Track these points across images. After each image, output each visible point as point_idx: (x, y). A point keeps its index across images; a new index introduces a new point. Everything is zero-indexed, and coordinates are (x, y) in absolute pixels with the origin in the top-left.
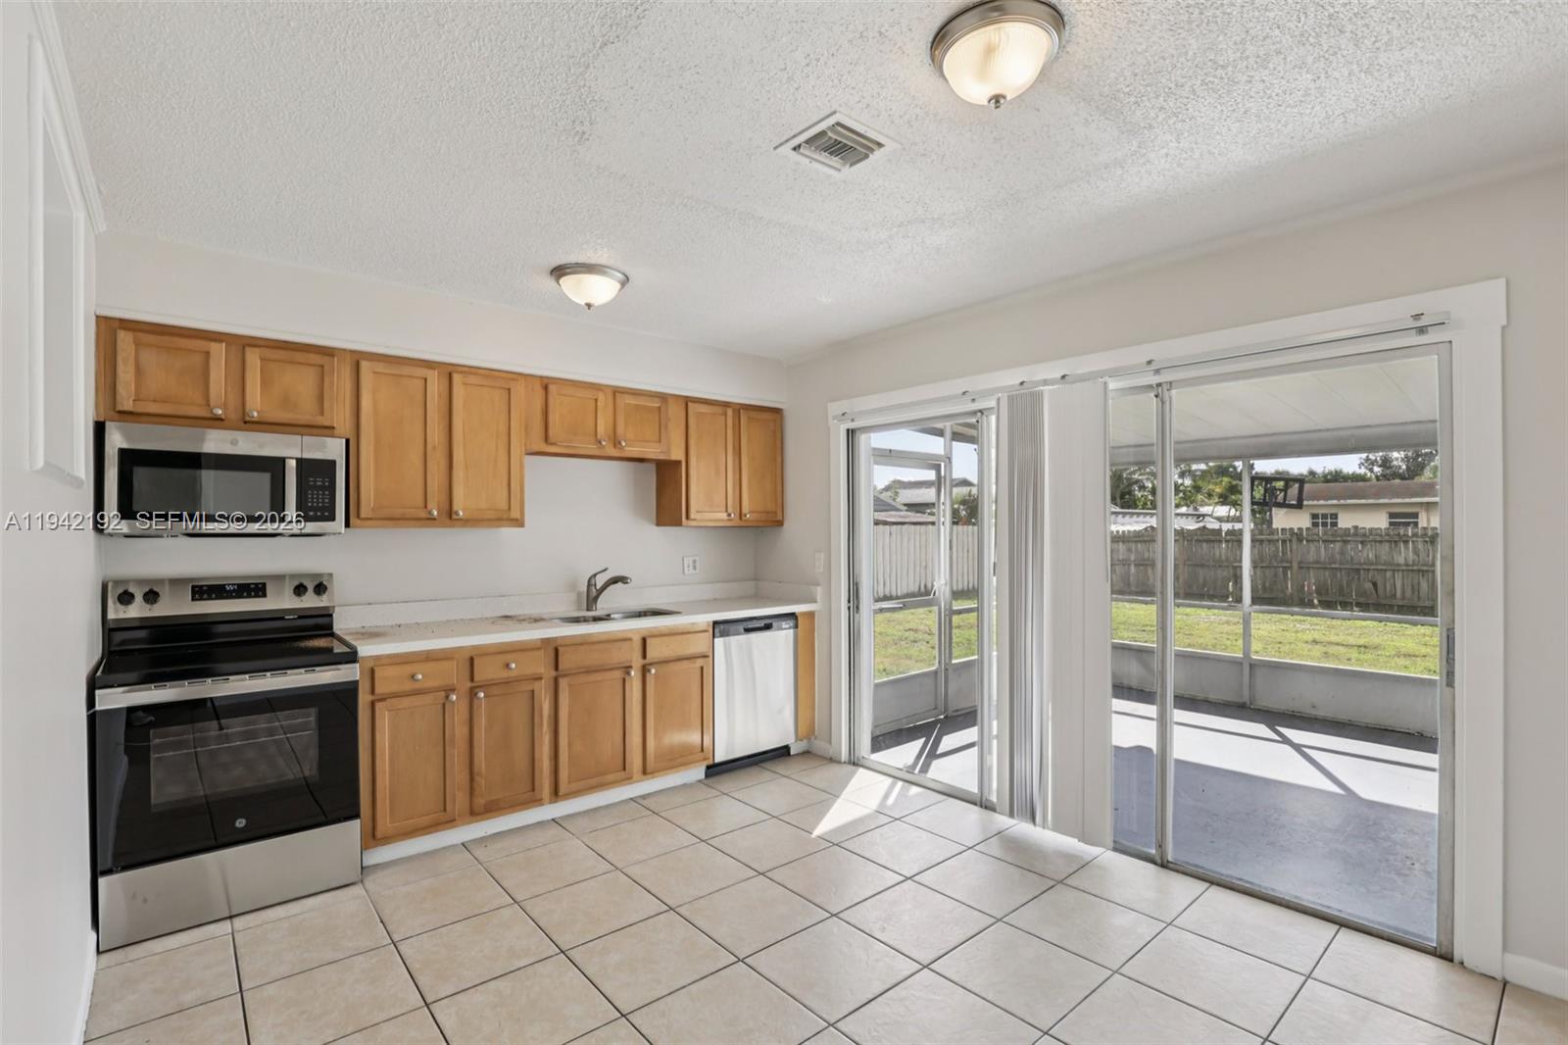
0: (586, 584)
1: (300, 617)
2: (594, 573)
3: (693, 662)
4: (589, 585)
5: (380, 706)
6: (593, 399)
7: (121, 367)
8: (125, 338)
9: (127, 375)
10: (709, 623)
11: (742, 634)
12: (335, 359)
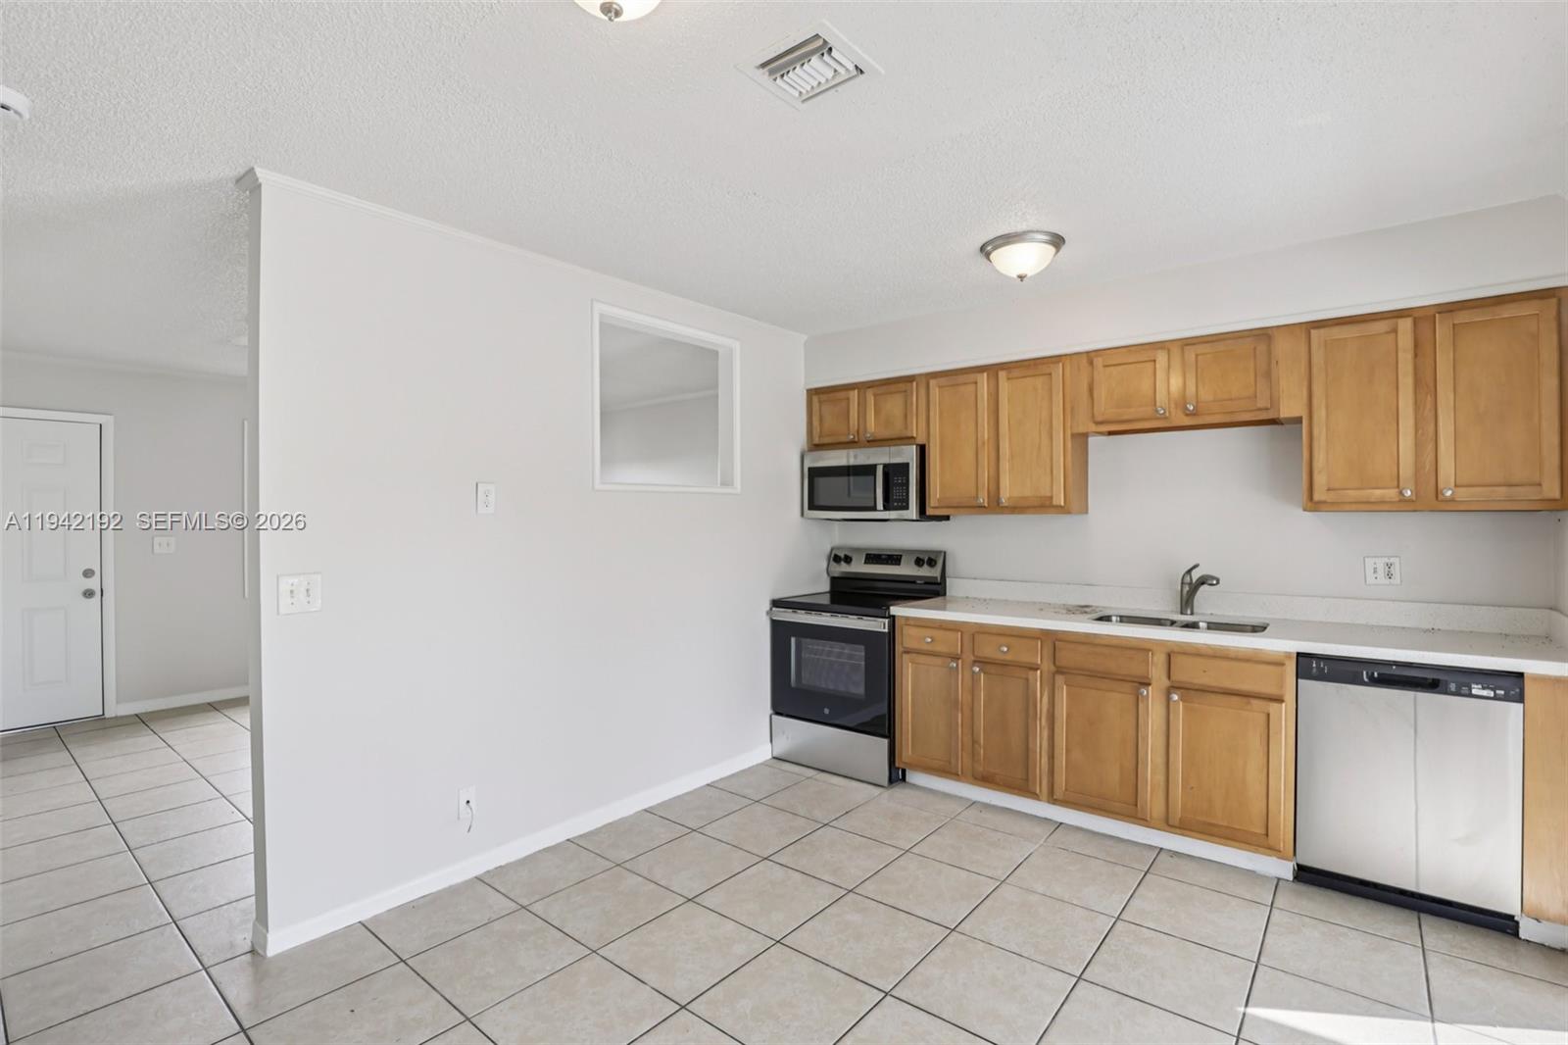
0: (1180, 582)
1: (926, 583)
2: (1189, 568)
3: (1249, 703)
4: (1182, 583)
5: (905, 656)
6: (1151, 361)
7: (814, 419)
8: (815, 399)
9: (816, 423)
10: (1288, 655)
11: (1362, 683)
12: (915, 384)
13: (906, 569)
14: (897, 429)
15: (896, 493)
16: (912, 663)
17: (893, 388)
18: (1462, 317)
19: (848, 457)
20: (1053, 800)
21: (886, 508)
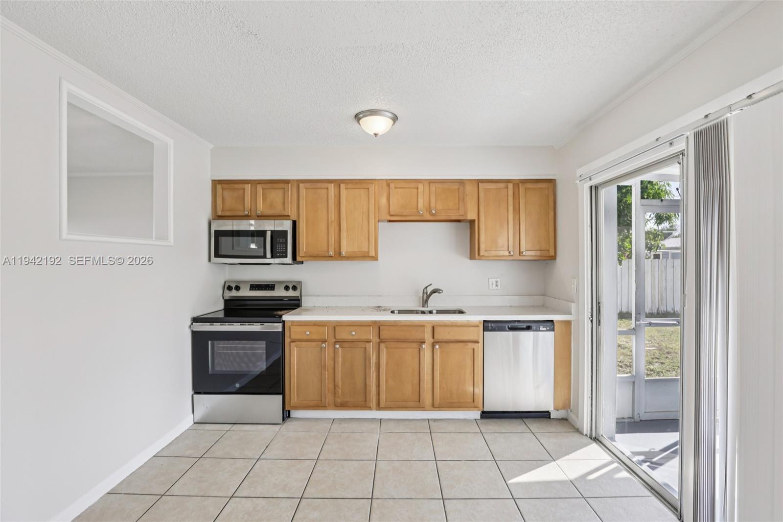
0: (422, 292)
1: (290, 300)
2: (425, 286)
3: (466, 345)
4: (423, 293)
5: (292, 344)
6: (415, 188)
7: (218, 199)
8: (219, 187)
9: (219, 201)
10: (480, 322)
12: (290, 184)
13: (279, 292)
14: (278, 210)
15: (279, 248)
16: (297, 347)
17: (275, 186)
19: (233, 225)
20: (379, 407)
21: (272, 257)
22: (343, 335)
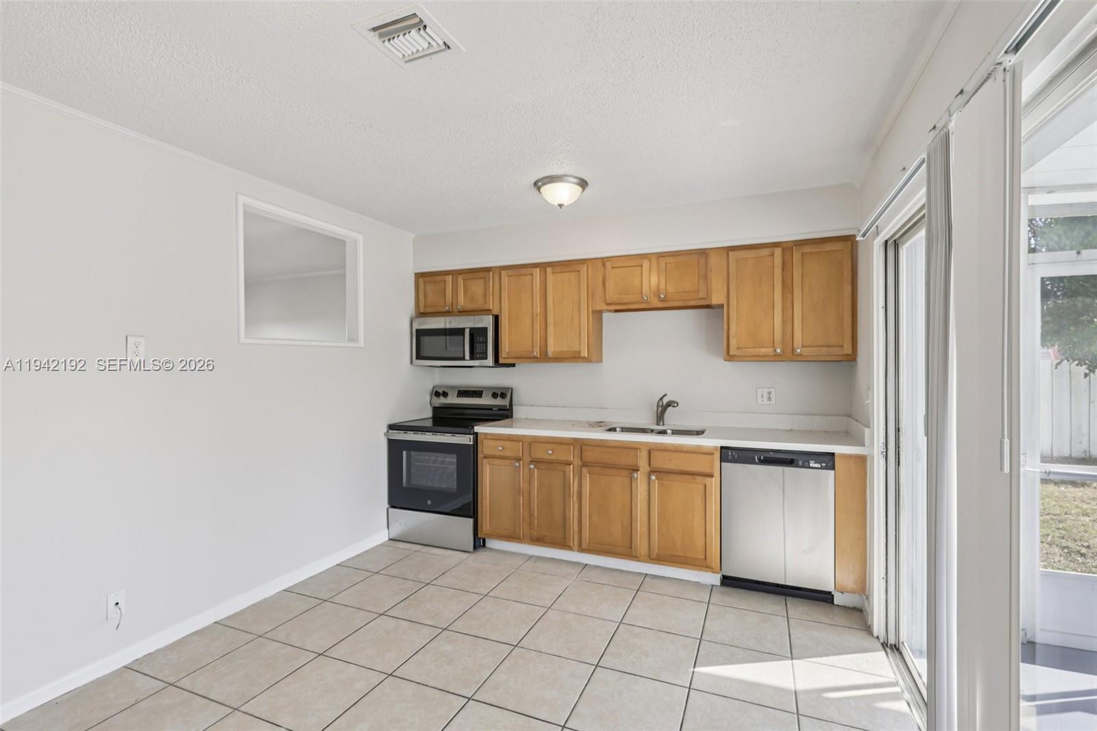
0: (656, 405)
1: (499, 410)
2: (660, 397)
3: (694, 479)
4: (658, 406)
5: (485, 460)
6: (639, 266)
7: (420, 294)
8: (421, 280)
9: (421, 297)
10: (715, 448)
11: (756, 463)
12: (491, 273)
13: (486, 401)
14: (479, 304)
15: (478, 348)
16: (490, 464)
17: (476, 275)
18: (807, 249)
19: (445, 322)
20: (581, 550)
21: (472, 358)
22: (540, 453)
